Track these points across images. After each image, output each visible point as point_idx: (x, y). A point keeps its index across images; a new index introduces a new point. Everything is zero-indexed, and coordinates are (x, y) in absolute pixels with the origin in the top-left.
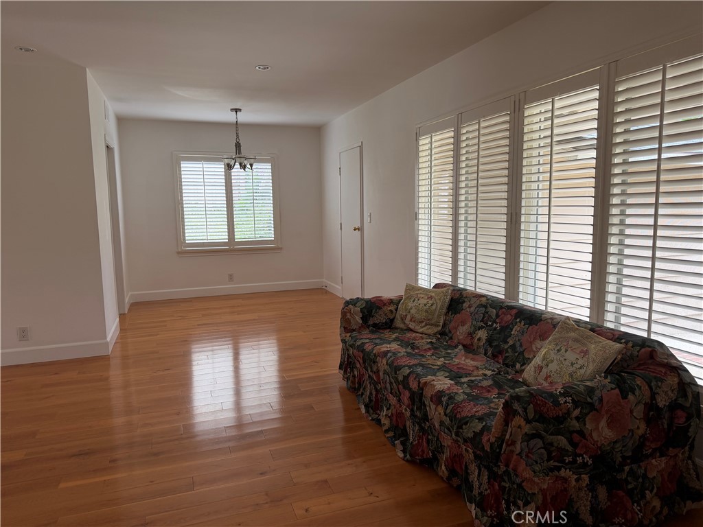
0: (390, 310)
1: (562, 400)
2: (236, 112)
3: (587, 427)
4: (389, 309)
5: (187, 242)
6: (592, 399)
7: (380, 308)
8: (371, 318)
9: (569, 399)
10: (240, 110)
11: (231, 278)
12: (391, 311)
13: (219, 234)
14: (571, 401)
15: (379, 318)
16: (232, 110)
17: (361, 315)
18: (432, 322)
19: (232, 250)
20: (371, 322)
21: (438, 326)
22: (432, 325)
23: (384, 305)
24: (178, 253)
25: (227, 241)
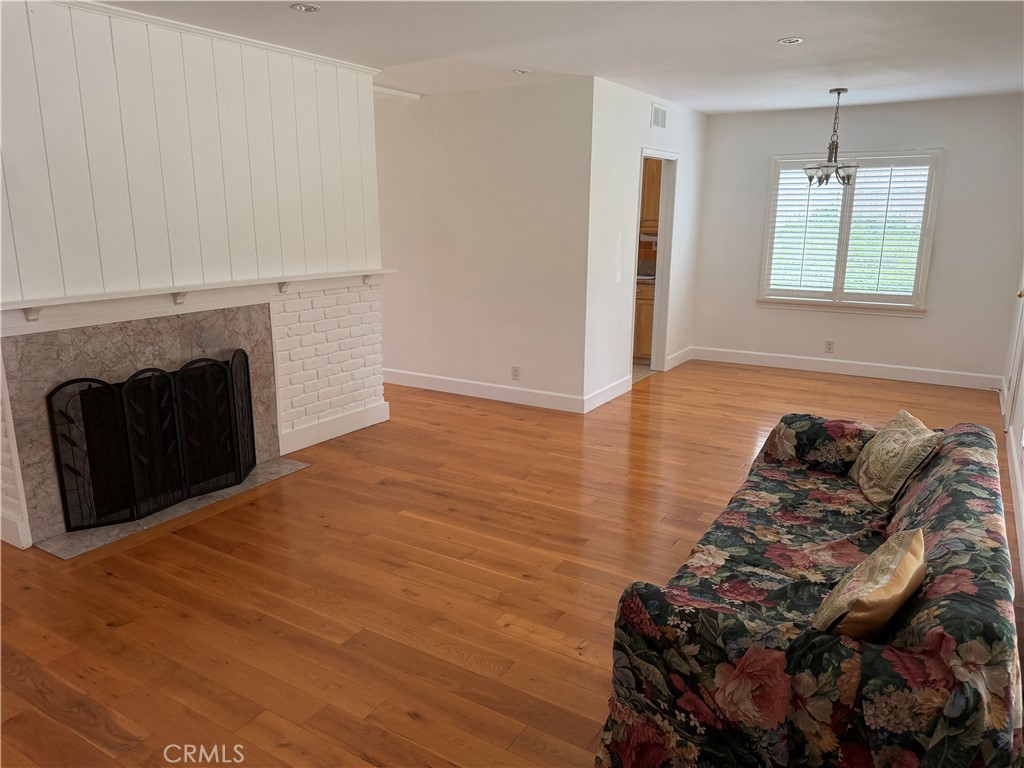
0: (848, 447)
1: (672, 620)
2: (839, 93)
3: (714, 680)
4: (847, 444)
5: (771, 287)
6: (725, 644)
7: (832, 440)
8: (812, 452)
9: (686, 625)
10: (845, 90)
11: (829, 347)
12: (849, 449)
13: (819, 279)
14: (686, 629)
15: (826, 454)
16: (831, 91)
17: (795, 442)
18: (884, 484)
19: (837, 305)
20: (810, 457)
21: (890, 493)
22: (883, 488)
23: (843, 436)
24: (758, 302)
25: (831, 290)
